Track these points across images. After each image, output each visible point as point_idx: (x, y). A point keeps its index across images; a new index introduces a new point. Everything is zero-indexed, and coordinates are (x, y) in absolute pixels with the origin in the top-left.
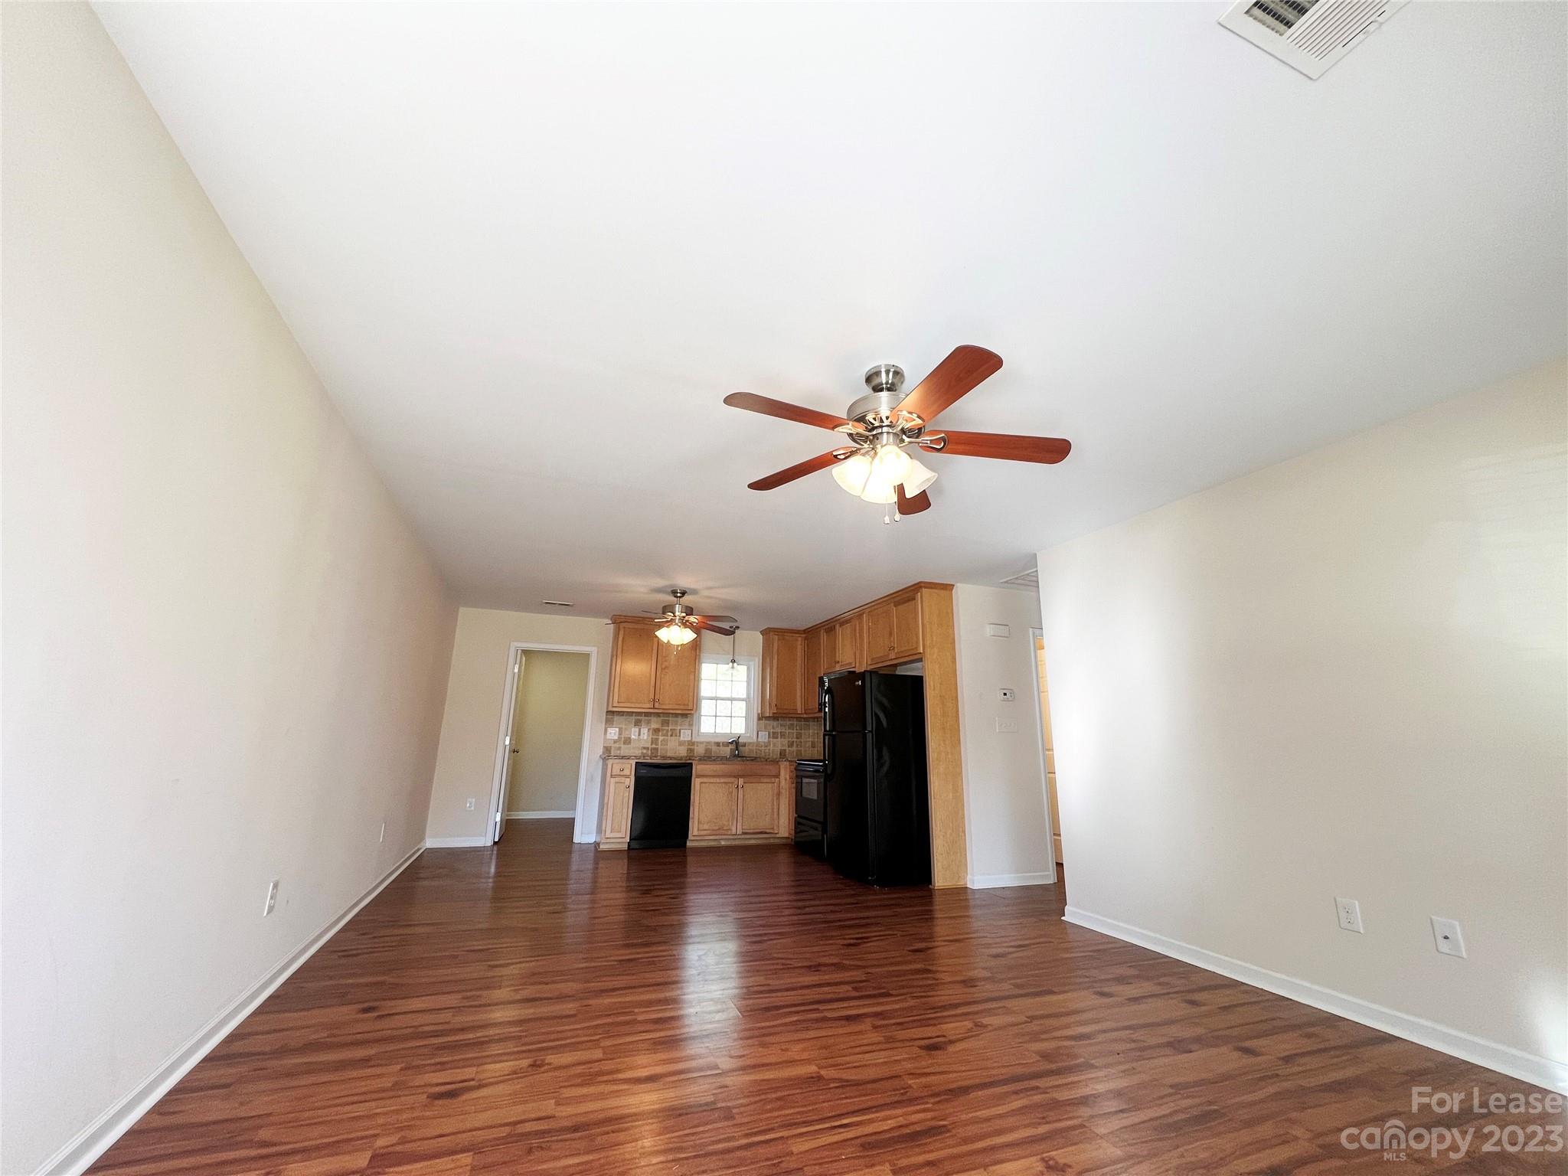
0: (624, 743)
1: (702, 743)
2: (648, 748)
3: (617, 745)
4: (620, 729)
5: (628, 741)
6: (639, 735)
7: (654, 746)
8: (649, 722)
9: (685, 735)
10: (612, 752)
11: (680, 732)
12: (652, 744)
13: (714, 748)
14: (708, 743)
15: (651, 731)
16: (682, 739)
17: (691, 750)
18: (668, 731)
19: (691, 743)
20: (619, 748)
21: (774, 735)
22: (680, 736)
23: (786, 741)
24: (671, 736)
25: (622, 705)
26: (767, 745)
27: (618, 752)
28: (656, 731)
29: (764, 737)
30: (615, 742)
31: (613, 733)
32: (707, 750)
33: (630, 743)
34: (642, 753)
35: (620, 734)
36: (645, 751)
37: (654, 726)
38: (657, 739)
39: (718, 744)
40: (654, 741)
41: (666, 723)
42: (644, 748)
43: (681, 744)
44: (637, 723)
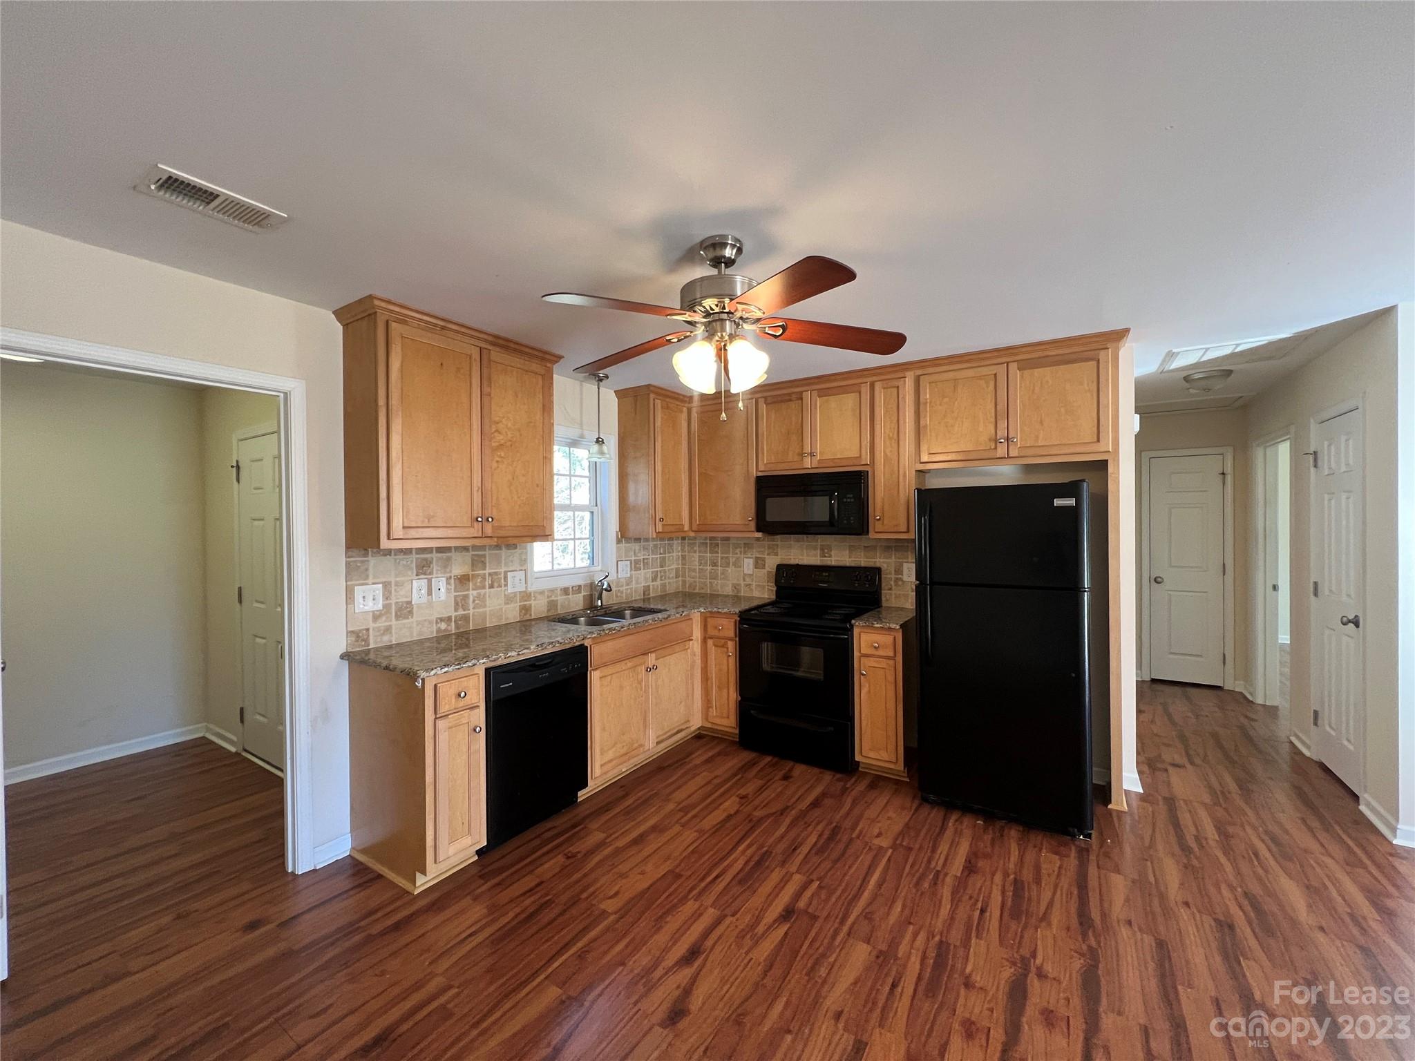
0: (398, 617)
1: (542, 593)
2: (449, 619)
3: (382, 623)
4: (386, 585)
5: (405, 610)
6: (430, 593)
7: (461, 612)
8: (446, 564)
9: (515, 584)
10: (371, 641)
11: (506, 578)
12: (456, 610)
13: (561, 598)
14: (552, 591)
15: (452, 581)
16: (510, 590)
17: (525, 609)
18: (484, 578)
19: (526, 595)
20: (388, 630)
21: (636, 566)
22: (506, 585)
23: (648, 572)
24: (491, 586)
25: (413, 534)
26: (629, 581)
27: (386, 638)
28: (463, 580)
29: (625, 570)
30: (376, 616)
31: (369, 598)
32: (552, 605)
33: (411, 612)
34: (439, 630)
35: (387, 597)
36: (443, 626)
37: (458, 569)
38: (466, 597)
39: (565, 591)
40: (461, 603)
41: (478, 562)
42: (442, 620)
43: (509, 599)
44: (423, 569)
